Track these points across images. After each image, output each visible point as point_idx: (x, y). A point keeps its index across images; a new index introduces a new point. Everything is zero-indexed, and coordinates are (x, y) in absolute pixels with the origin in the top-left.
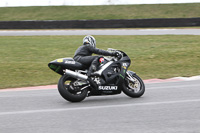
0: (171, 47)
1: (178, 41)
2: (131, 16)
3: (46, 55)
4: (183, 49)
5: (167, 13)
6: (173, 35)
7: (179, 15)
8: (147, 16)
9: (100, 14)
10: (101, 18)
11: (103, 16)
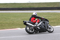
0: (49, 16)
1: (51, 15)
2: (36, 6)
3: (9, 19)
4: (53, 17)
5: (48, 5)
6: (50, 13)
7: (52, 6)
8: (42, 6)
9: (26, 6)
10: (27, 7)
11: (27, 6)
